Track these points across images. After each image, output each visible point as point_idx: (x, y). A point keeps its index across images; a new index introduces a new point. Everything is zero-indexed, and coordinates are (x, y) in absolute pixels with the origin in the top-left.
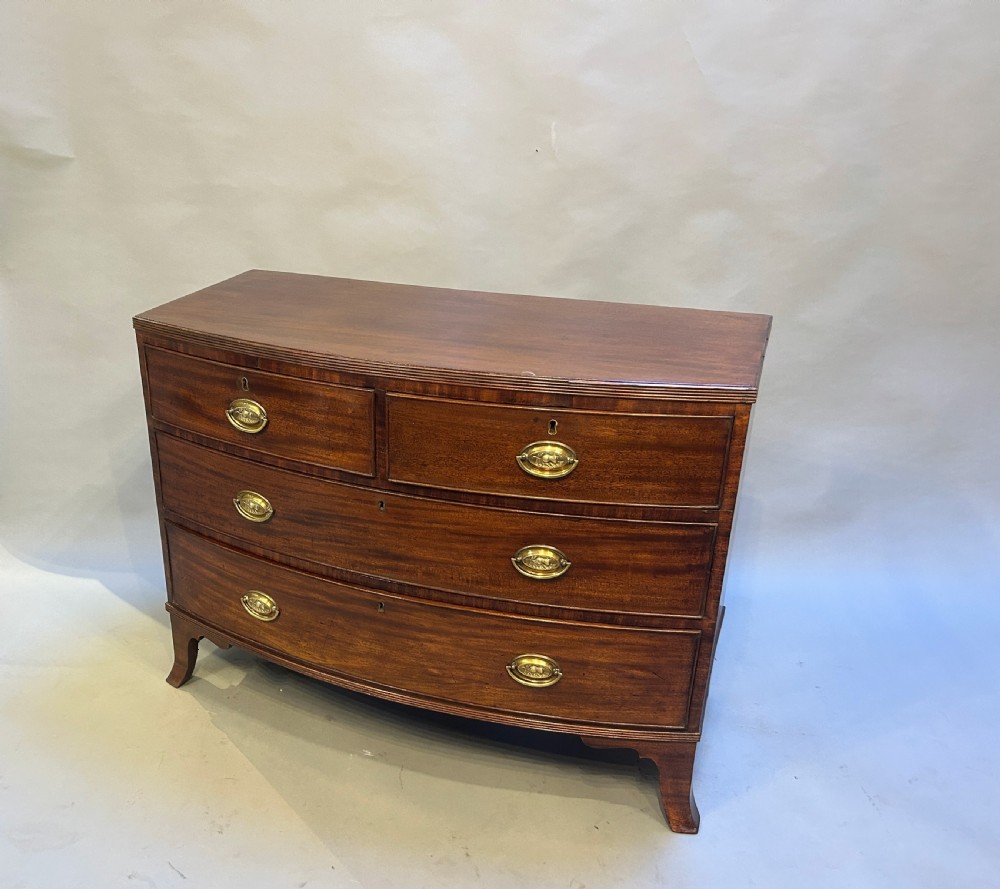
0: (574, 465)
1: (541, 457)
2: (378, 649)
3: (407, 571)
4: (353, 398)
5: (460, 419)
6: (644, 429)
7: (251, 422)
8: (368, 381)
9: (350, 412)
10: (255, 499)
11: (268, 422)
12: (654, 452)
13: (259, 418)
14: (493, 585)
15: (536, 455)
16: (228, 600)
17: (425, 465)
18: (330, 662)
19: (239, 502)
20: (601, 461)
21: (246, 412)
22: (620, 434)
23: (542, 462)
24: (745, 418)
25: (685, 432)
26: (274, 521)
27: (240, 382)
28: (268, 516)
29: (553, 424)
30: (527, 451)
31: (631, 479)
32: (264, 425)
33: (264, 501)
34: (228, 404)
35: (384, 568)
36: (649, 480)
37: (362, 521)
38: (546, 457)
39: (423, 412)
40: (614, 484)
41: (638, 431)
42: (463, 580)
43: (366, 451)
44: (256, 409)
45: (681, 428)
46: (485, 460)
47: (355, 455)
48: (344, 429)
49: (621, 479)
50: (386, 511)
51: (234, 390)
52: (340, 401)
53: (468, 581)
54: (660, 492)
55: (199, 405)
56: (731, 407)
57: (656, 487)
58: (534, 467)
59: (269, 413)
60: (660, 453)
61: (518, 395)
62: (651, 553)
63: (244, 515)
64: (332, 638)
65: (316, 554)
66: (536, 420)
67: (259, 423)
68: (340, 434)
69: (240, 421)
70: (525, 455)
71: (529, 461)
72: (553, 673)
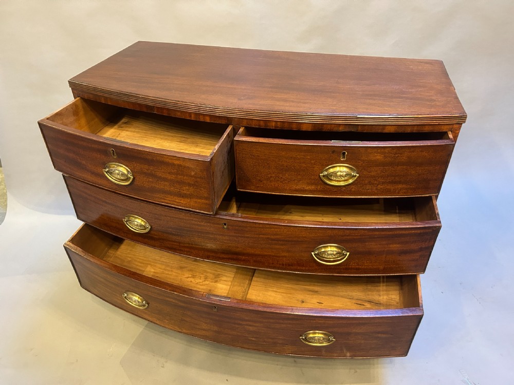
0: (356, 177)
1: (336, 174)
2: (216, 328)
3: (243, 260)
4: (194, 165)
5: (283, 153)
6: (401, 154)
7: (122, 178)
8: (228, 120)
9: (193, 174)
10: (137, 220)
11: (134, 179)
12: (405, 167)
13: (127, 175)
14: (299, 266)
15: (332, 173)
16: (114, 293)
19: (127, 221)
20: (373, 174)
21: (117, 172)
22: (385, 157)
23: (336, 176)
24: (457, 132)
25: (425, 154)
26: (153, 232)
27: (110, 152)
28: (147, 230)
29: (344, 153)
30: (327, 170)
31: (390, 183)
32: (131, 180)
33: (142, 221)
34: (104, 165)
36: (400, 182)
37: (212, 234)
38: (339, 174)
39: (260, 150)
40: (379, 186)
41: (397, 155)
42: (280, 264)
43: (206, 198)
44: (124, 169)
45: (423, 152)
46: (299, 177)
47: (199, 200)
48: (189, 185)
49: (383, 183)
50: (228, 229)
51: (106, 157)
52: (185, 167)
53: (283, 265)
54: (406, 189)
55: (84, 165)
56: (451, 127)
57: (404, 186)
58: (331, 180)
59: (133, 172)
60: (409, 167)
62: (399, 244)
63: (132, 229)
64: (185, 320)
65: (182, 251)
66: (333, 152)
67: (127, 179)
68: (187, 188)
69: (114, 177)
70: (326, 173)
71: (328, 177)
72: (329, 340)
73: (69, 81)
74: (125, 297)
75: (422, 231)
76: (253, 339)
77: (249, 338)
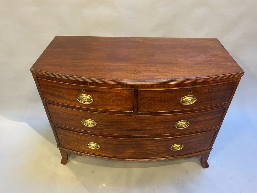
0: (196, 101)
1: (187, 100)
2: (133, 151)
3: (143, 133)
4: (126, 92)
7: (87, 101)
8: (131, 86)
9: (125, 95)
10: (90, 121)
11: (94, 101)
13: (90, 99)
14: (168, 132)
15: (185, 100)
16: (81, 145)
17: (150, 107)
18: (117, 155)
19: (84, 122)
20: (203, 98)
21: (85, 98)
22: (209, 90)
23: (187, 101)
26: (98, 126)
27: (81, 89)
28: (95, 125)
29: (191, 91)
32: (92, 102)
33: (93, 121)
34: (77, 96)
35: (135, 133)
39: (151, 93)
40: (205, 103)
42: (159, 132)
43: (130, 105)
44: (88, 97)
47: (127, 107)
48: (123, 100)
49: (206, 101)
50: (137, 120)
51: (79, 91)
52: (121, 93)
53: (161, 132)
54: (216, 102)
55: (64, 97)
56: (237, 78)
59: (94, 98)
61: (181, 84)
62: (210, 116)
63: (86, 125)
64: (119, 151)
65: (112, 132)
66: (186, 91)
67: (90, 101)
68: (121, 102)
69: (82, 101)
70: (182, 100)
71: (183, 102)
72: (182, 147)
73: (30, 70)
74: (88, 146)
75: (219, 110)
76: (150, 153)
77: (148, 153)
